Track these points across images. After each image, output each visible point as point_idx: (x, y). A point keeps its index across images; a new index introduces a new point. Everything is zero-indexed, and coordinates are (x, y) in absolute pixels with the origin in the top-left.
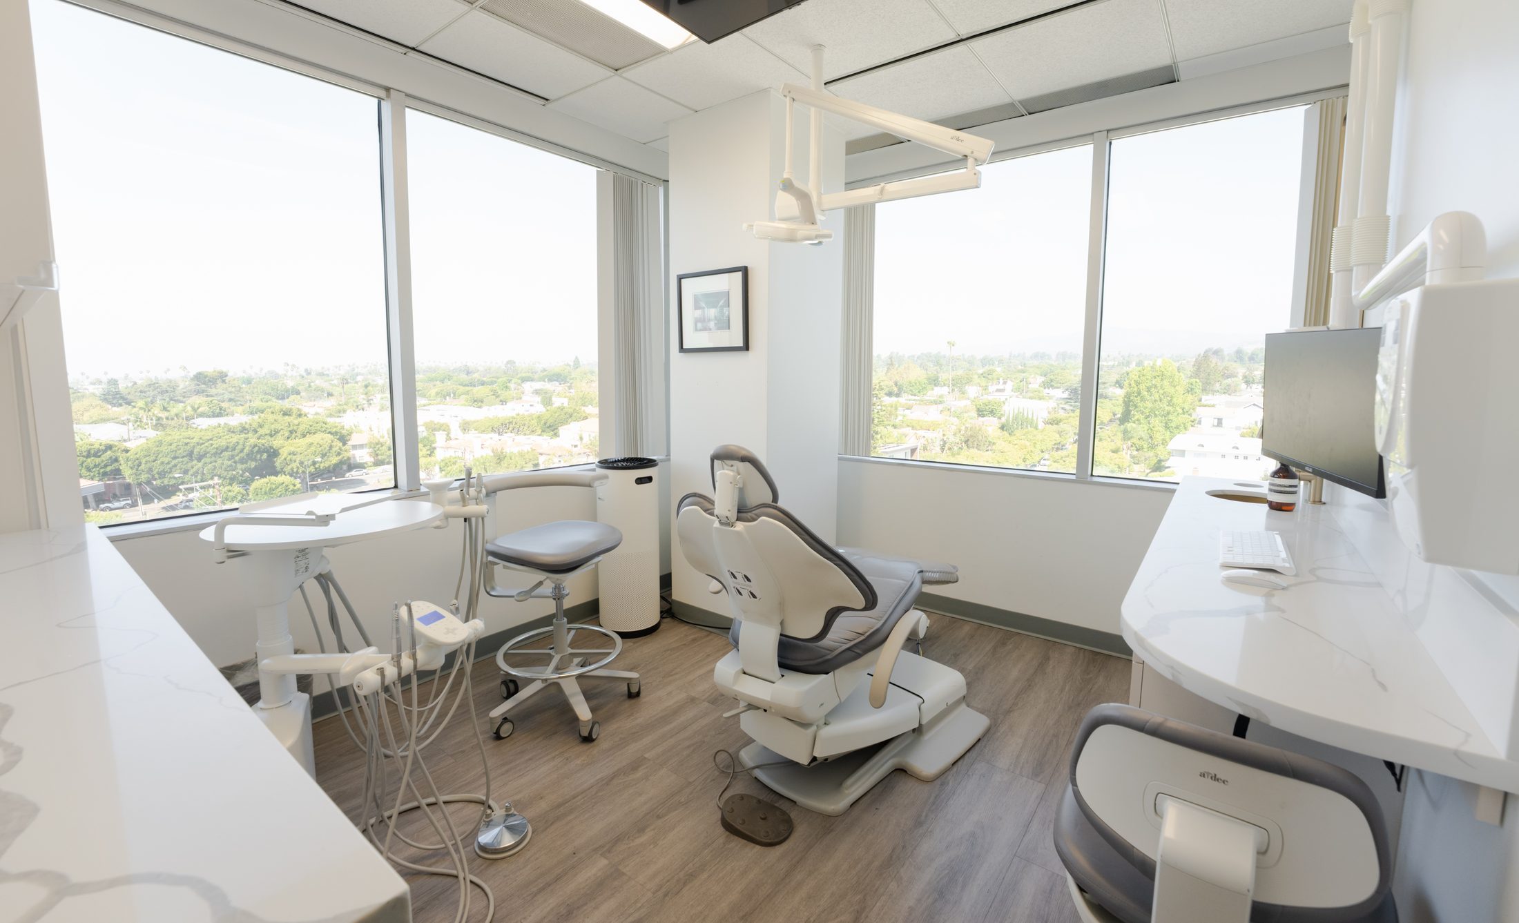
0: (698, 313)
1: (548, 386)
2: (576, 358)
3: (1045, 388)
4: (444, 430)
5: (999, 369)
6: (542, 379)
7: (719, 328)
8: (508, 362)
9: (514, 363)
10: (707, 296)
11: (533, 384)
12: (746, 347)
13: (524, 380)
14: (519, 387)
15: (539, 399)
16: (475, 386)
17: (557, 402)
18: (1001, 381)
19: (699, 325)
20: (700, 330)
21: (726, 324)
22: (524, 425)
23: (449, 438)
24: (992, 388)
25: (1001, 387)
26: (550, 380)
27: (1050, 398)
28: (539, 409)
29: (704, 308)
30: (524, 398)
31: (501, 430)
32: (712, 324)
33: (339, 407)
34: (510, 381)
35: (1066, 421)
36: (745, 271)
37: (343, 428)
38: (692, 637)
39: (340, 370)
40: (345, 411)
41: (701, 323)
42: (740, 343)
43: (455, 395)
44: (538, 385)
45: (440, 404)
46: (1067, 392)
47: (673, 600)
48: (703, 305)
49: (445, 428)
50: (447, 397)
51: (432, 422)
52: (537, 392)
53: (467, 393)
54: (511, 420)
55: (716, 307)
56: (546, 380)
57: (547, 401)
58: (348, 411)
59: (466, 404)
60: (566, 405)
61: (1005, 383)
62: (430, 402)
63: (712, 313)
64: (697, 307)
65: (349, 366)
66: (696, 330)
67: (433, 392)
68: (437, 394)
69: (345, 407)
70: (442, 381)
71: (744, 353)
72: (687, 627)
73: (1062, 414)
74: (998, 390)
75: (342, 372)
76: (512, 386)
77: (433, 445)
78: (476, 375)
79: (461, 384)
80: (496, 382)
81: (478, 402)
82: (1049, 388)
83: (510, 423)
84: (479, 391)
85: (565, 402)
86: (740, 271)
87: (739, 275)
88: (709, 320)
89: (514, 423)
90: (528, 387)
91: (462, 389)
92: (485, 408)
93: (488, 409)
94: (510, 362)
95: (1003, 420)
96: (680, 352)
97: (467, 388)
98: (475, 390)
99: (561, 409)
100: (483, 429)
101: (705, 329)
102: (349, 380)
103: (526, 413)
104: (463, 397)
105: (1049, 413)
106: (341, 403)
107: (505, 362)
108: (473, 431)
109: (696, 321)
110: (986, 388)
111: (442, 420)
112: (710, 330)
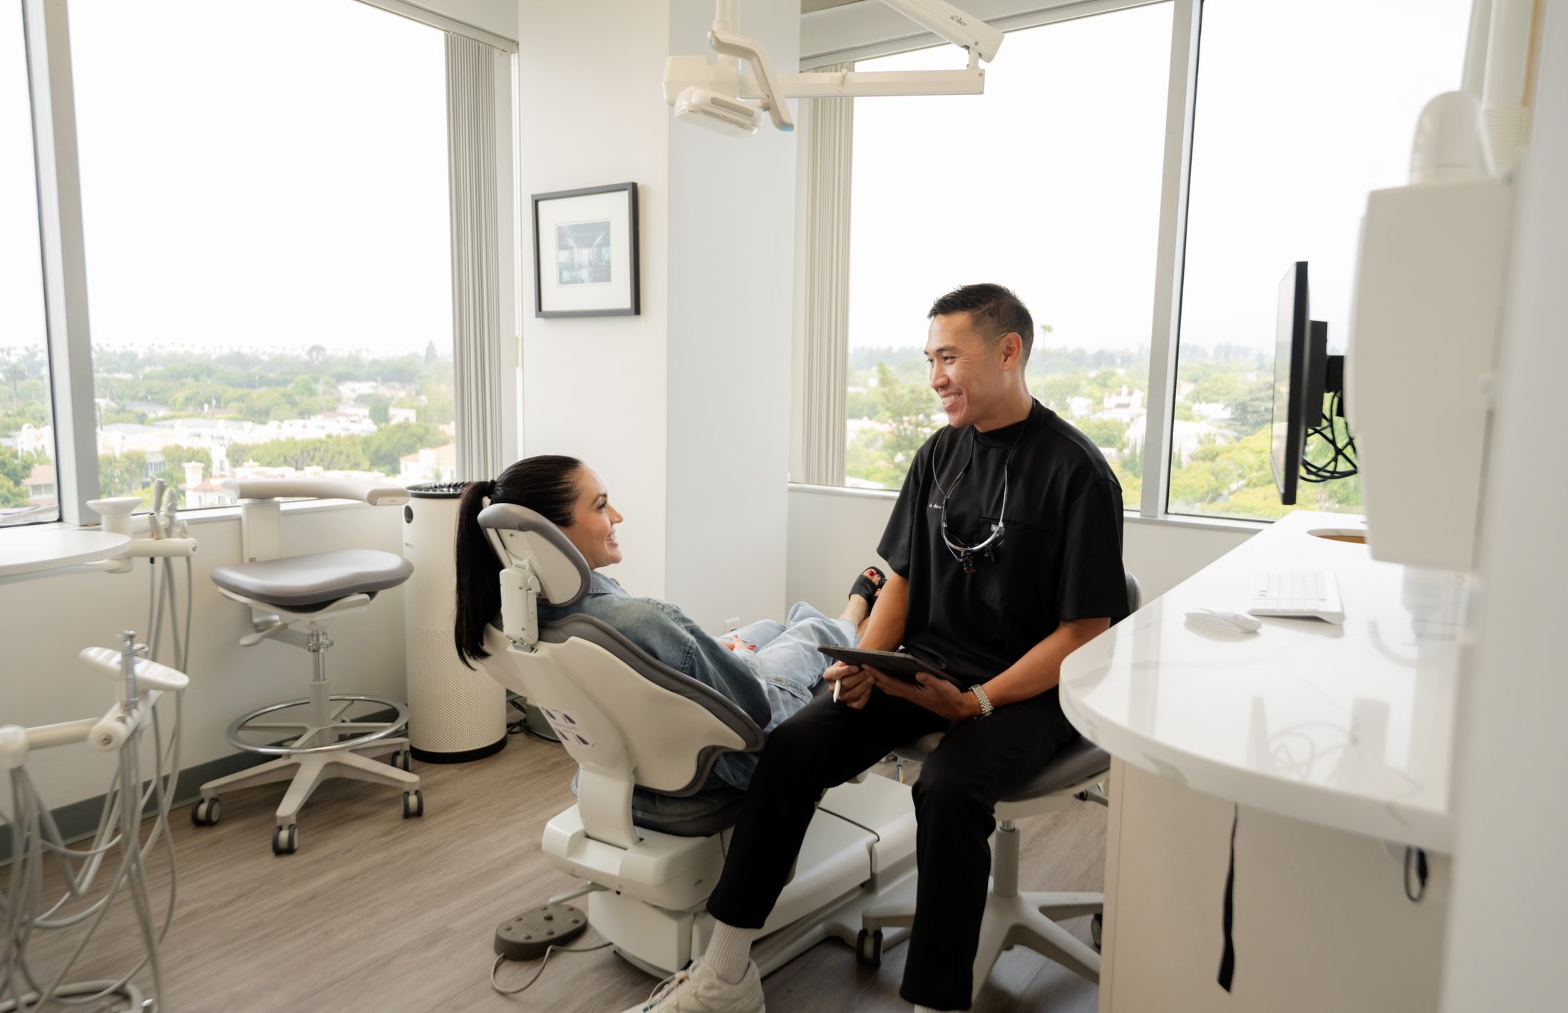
0: (564, 256)
1: (385, 391)
2: (431, 343)
3: (1195, 402)
4: (200, 461)
5: (1121, 372)
6: (369, 378)
7: (596, 279)
8: (313, 349)
9: (324, 350)
10: (577, 228)
11: (356, 385)
12: (637, 309)
13: (342, 378)
14: (333, 390)
15: (365, 411)
16: (254, 387)
17: (399, 415)
18: (1125, 390)
19: (566, 275)
20: (568, 282)
21: (602, 273)
22: (340, 453)
23: (207, 473)
24: (1110, 402)
25: (1124, 399)
26: (386, 380)
27: (1203, 418)
28: (367, 427)
29: (572, 248)
30: (341, 408)
31: (300, 462)
32: (585, 273)
33: (7, 420)
34: (316, 380)
35: (1226, 455)
36: (634, 190)
37: (15, 455)
38: (554, 760)
39: (9, 354)
40: (18, 428)
41: (569, 275)
42: (627, 303)
43: (218, 401)
44: (365, 388)
45: (192, 416)
46: (1229, 408)
47: (527, 705)
48: (571, 242)
49: (202, 457)
50: (206, 406)
51: (178, 447)
52: (361, 400)
53: (240, 399)
54: (318, 445)
55: (589, 246)
56: (379, 379)
57: (380, 413)
58: (25, 426)
59: (239, 416)
60: (413, 420)
61: (1130, 393)
62: (174, 413)
63: (584, 255)
64: (562, 246)
65: (27, 349)
66: (561, 282)
67: (180, 396)
68: (188, 400)
69: (19, 419)
70: (196, 378)
71: (634, 320)
72: (547, 747)
73: (1221, 442)
74: (1119, 406)
75: (13, 359)
76: (320, 388)
77: (181, 487)
78: (255, 369)
79: (231, 384)
80: (291, 381)
81: (260, 415)
82: (1201, 403)
83: (315, 449)
84: (262, 395)
85: (411, 415)
86: (625, 189)
87: (624, 198)
88: (581, 267)
89: (322, 450)
90: (346, 389)
91: (231, 392)
92: (273, 424)
93: (279, 427)
94: (317, 349)
95: (1126, 451)
96: (537, 316)
97: (242, 391)
98: (256, 393)
99: (404, 426)
100: (268, 460)
101: (574, 281)
102: (26, 374)
103: (343, 434)
104: (234, 405)
105: (1200, 442)
106: (10, 413)
107: (307, 348)
108: (251, 463)
109: (562, 268)
110: (1099, 402)
111: (197, 444)
112: (582, 282)
